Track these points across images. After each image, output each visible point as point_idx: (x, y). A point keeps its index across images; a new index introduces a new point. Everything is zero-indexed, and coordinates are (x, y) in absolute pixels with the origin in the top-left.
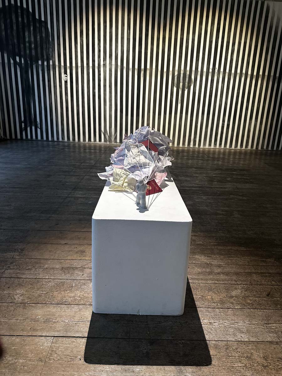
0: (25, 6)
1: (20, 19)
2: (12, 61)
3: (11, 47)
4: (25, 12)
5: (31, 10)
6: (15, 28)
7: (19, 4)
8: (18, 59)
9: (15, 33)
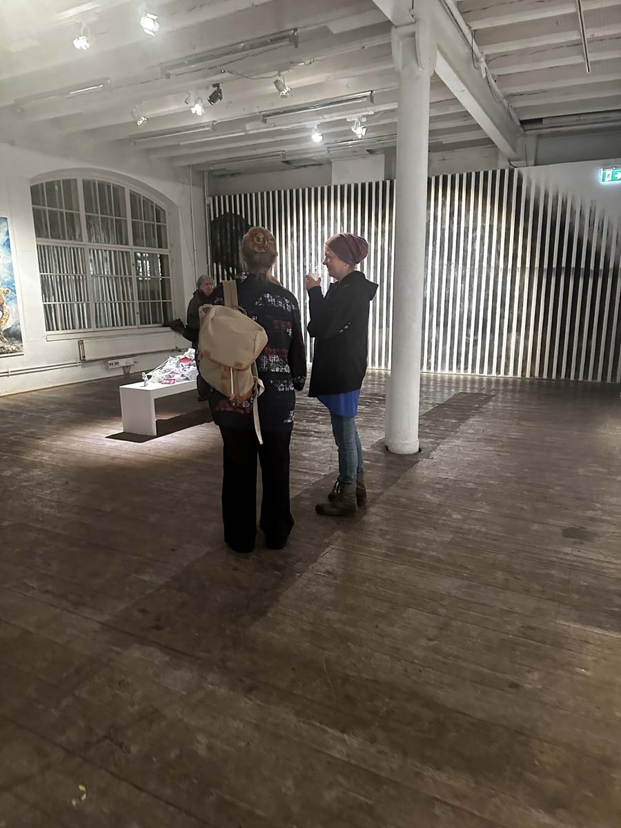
0: (238, 213)
1: (234, 227)
2: (225, 273)
3: (225, 258)
4: (239, 219)
5: (244, 217)
6: (229, 237)
7: (233, 212)
8: (231, 269)
9: (229, 243)
